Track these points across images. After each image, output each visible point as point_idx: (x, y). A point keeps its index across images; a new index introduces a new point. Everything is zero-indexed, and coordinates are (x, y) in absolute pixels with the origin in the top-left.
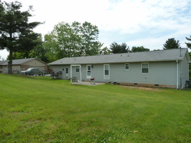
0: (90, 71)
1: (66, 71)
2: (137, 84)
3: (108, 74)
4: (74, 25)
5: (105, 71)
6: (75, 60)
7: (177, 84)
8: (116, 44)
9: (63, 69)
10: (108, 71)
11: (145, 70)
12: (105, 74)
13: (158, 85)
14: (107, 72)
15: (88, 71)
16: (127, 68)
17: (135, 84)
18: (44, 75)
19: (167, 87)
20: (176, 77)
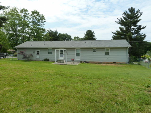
0: (63, 54)
1: (37, 54)
2: (101, 62)
3: (79, 56)
4: (22, 11)
5: (77, 53)
6: (44, 44)
7: (127, 61)
8: (50, 30)
9: (34, 52)
10: (79, 53)
11: (107, 53)
12: (77, 56)
13: (115, 62)
14: (78, 55)
15: (61, 54)
16: (94, 51)
17: (100, 62)
18: (5, 57)
19: (121, 63)
20: (126, 57)
